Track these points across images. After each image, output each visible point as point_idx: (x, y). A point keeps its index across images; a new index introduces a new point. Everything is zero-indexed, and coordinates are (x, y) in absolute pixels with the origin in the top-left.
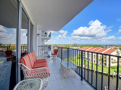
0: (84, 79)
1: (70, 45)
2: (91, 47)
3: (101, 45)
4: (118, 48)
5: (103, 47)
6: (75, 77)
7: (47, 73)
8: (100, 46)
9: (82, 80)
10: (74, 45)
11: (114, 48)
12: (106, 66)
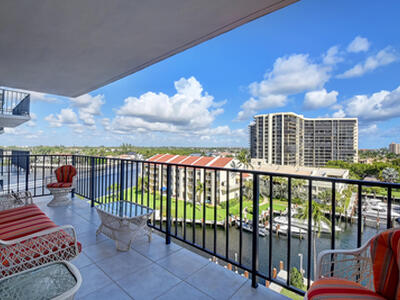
0: (175, 237)
1: (108, 149)
2: (175, 154)
3: (200, 149)
4: (234, 155)
5: (203, 154)
6: (149, 242)
7: (71, 244)
8: (196, 151)
9: (168, 242)
10: (124, 147)
11: (228, 156)
12: (210, 203)
